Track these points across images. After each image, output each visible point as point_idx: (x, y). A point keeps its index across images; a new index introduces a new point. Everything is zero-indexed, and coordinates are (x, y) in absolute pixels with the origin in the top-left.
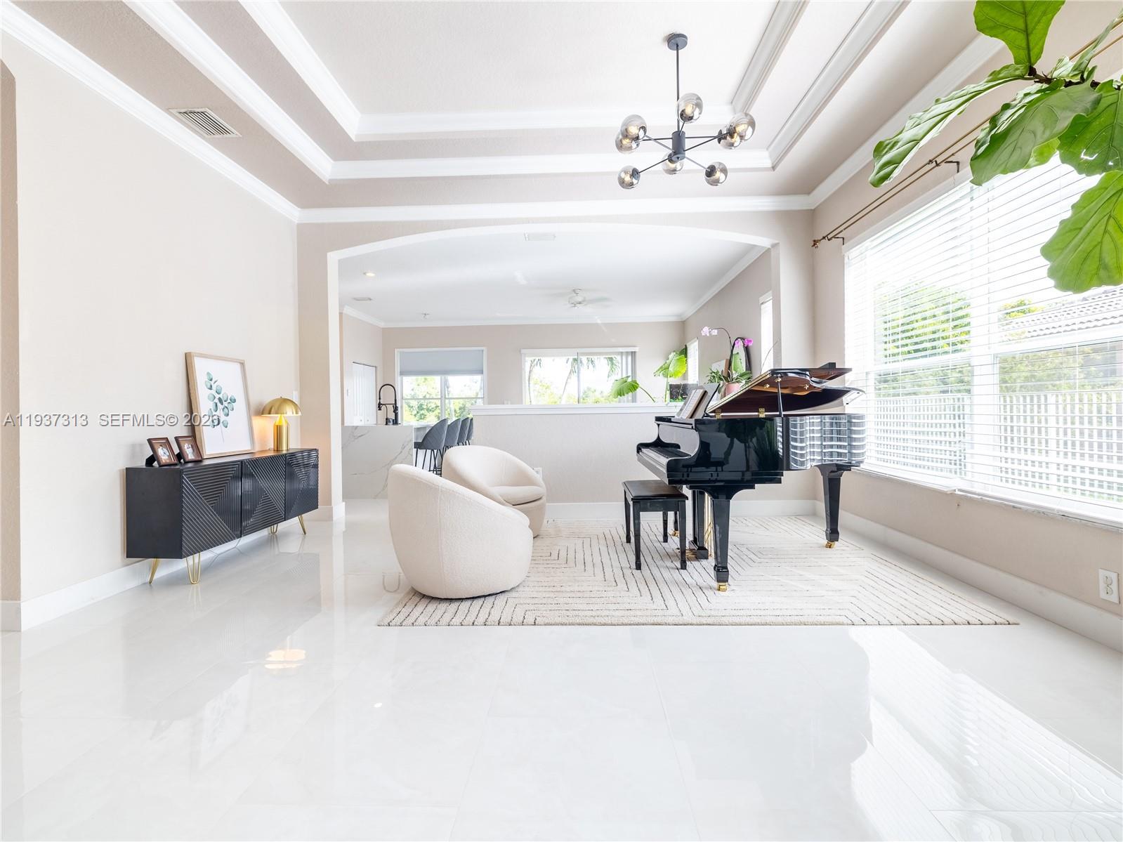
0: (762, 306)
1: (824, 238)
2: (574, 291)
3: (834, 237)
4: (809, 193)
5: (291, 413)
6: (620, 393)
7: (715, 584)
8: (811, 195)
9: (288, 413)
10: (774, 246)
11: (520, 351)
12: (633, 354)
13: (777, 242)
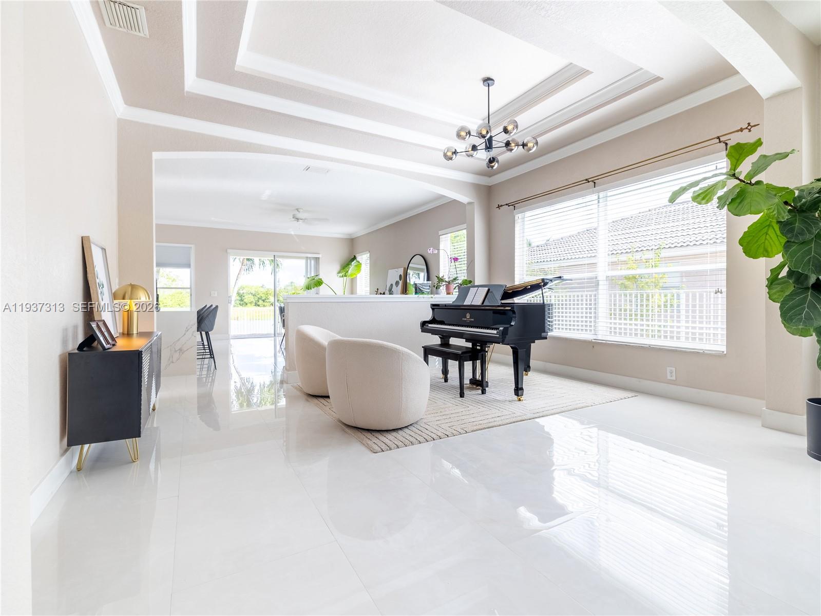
0: (441, 237)
1: (507, 204)
2: (297, 210)
3: (512, 205)
4: (490, 177)
5: (145, 298)
6: (308, 288)
7: (516, 397)
8: (491, 178)
9: (142, 298)
10: (469, 203)
11: (226, 251)
12: (317, 259)
13: (473, 201)
